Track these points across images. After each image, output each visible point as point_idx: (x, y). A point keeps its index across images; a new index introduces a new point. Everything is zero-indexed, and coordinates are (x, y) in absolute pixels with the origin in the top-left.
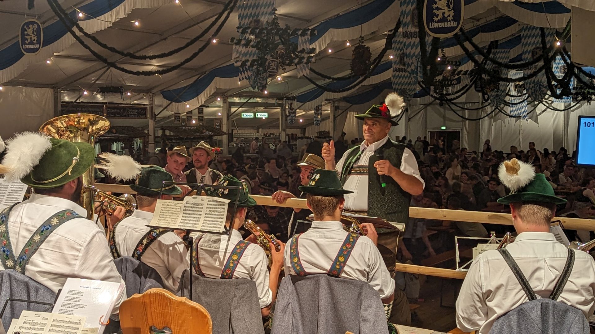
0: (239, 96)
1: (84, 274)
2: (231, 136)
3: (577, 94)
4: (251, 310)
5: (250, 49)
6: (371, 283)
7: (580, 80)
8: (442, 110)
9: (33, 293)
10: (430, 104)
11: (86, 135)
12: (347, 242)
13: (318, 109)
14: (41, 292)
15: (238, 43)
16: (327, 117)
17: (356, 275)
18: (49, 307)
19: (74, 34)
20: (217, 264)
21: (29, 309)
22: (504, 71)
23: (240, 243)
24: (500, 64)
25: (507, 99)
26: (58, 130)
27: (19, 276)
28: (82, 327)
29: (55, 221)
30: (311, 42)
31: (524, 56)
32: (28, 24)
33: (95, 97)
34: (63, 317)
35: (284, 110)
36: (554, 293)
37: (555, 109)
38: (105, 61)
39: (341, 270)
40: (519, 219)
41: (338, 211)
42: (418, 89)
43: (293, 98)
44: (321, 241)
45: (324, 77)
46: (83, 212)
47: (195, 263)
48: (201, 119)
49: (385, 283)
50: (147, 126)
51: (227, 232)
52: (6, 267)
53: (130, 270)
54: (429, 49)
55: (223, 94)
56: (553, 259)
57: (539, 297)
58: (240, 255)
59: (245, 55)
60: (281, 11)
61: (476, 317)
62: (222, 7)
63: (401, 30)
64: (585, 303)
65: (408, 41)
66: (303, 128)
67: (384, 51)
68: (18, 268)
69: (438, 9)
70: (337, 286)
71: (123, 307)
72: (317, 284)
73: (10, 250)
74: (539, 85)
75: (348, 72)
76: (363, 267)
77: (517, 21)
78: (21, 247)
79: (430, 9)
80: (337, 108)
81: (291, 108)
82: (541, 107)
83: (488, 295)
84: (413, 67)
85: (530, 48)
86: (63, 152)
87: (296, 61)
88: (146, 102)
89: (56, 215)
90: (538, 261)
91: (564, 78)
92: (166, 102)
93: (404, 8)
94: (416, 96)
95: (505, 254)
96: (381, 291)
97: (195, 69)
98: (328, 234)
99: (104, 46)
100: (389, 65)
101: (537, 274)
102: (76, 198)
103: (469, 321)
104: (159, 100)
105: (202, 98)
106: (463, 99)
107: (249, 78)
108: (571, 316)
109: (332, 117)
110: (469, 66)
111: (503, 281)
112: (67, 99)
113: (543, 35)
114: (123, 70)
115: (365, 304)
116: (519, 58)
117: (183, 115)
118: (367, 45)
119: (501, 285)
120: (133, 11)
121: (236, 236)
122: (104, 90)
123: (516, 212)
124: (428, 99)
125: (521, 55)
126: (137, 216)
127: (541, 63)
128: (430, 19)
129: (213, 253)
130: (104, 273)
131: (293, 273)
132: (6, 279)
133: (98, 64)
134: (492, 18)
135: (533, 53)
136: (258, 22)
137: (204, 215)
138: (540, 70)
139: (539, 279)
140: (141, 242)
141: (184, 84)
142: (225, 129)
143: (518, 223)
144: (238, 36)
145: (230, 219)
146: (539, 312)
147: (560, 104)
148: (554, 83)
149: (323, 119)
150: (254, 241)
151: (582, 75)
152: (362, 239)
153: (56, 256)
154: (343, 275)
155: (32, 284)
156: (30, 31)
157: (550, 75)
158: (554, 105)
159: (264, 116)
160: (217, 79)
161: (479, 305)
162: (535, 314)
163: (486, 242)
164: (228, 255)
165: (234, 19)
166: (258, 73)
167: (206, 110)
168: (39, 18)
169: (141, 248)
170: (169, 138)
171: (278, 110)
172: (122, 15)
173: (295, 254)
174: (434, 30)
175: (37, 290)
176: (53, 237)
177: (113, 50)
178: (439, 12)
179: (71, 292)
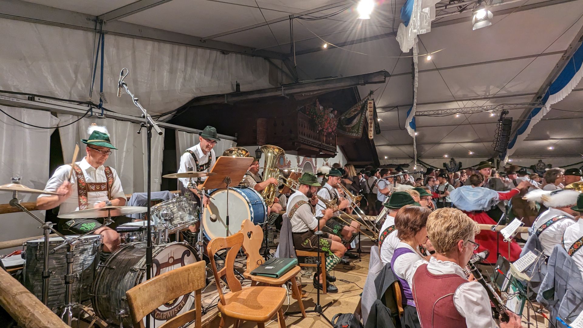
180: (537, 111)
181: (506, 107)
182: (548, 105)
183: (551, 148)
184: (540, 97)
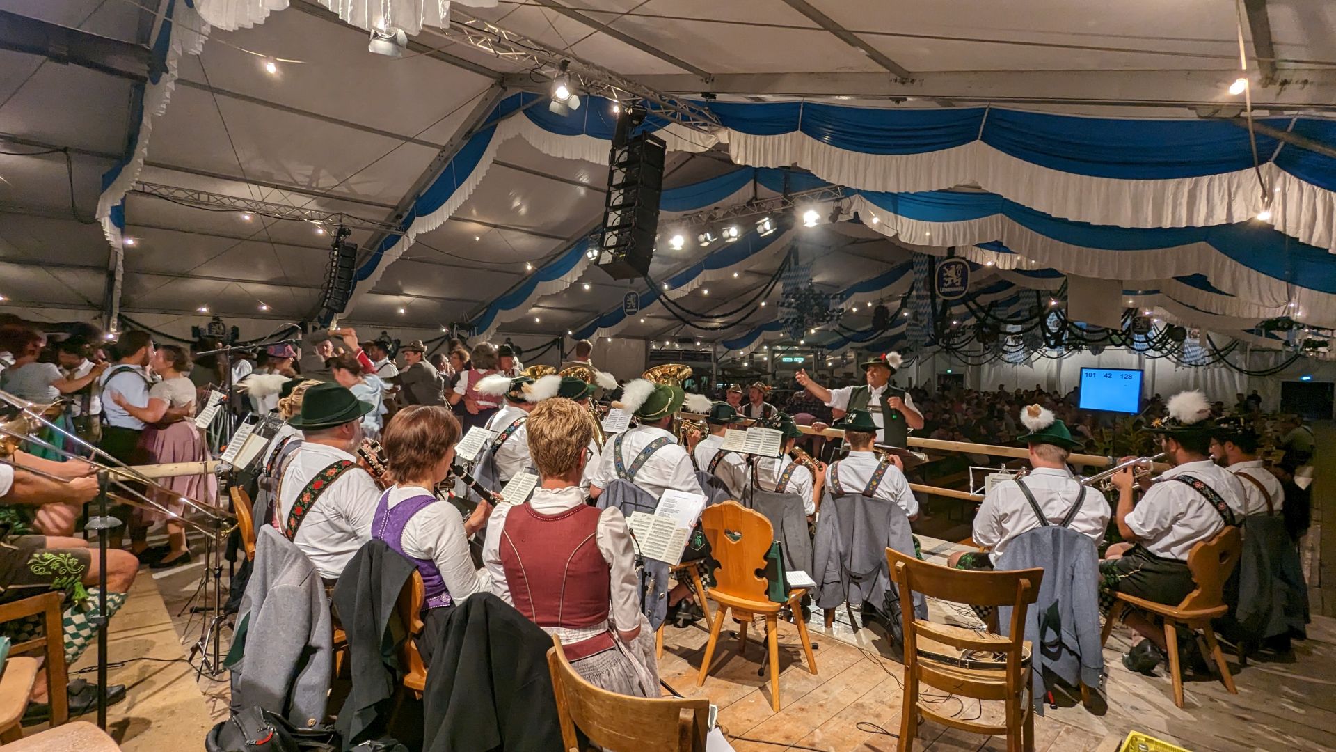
0: (781, 345)
1: (674, 487)
2: (774, 375)
3: (1069, 344)
4: (799, 518)
5: (791, 310)
6: (899, 504)
7: (1071, 333)
8: (948, 357)
9: (639, 498)
10: (938, 352)
11: (675, 380)
12: (879, 469)
13: (844, 355)
14: (645, 497)
15: (782, 305)
16: (851, 361)
17: (886, 497)
18: (652, 510)
19: (661, 300)
20: (772, 481)
21: (636, 510)
22: (1003, 325)
23: (790, 464)
24: (1001, 320)
25: (1005, 348)
26: (656, 377)
27: (629, 484)
28: (676, 527)
29: (654, 446)
30: (841, 302)
31: (1022, 314)
32: (629, 294)
33: (674, 346)
34: (662, 519)
35: (816, 356)
36: (1065, 521)
37: (1048, 357)
38: (682, 319)
39: (873, 492)
40: (1035, 455)
41: (871, 444)
42: (928, 339)
43: (824, 347)
44: (857, 468)
45: (849, 330)
46: (675, 439)
47: (755, 479)
48: (751, 362)
49: (910, 504)
50: (711, 368)
51: (781, 457)
52: (620, 477)
53: (705, 480)
54: (939, 309)
55: (770, 343)
56: (1066, 492)
57: (1051, 524)
58: (790, 475)
59: (788, 313)
60: (816, 280)
61: (991, 535)
62: (770, 278)
63: (914, 293)
64: (1095, 531)
65: (920, 302)
66: (831, 370)
67: (900, 310)
68: (629, 479)
69: (947, 277)
70: (870, 505)
71: (705, 513)
72: (853, 501)
73: (623, 465)
74: (1035, 337)
75: (870, 326)
76: (892, 490)
77: (1013, 285)
78: (631, 463)
79: (940, 277)
80: (859, 355)
81: (822, 354)
82: (1036, 355)
83: (1005, 517)
84: (925, 323)
85: (1027, 307)
86: (662, 394)
87: (828, 318)
88: (711, 350)
89: (655, 441)
90: (1051, 493)
91: (1059, 331)
92: (725, 350)
93: (917, 276)
94: (926, 345)
95: (1022, 484)
96: (907, 511)
97: (749, 325)
98: (863, 462)
99: (683, 309)
100: (904, 320)
101: (1050, 505)
102: (669, 428)
103: (985, 537)
104: (720, 348)
105: (753, 347)
106: (966, 348)
107: (790, 332)
108: (1080, 541)
109: (855, 362)
110: (972, 321)
111: (1019, 507)
112: (654, 347)
113: (1039, 297)
114: (695, 326)
115: (893, 520)
116: (1017, 314)
117: (738, 359)
118: (885, 305)
119: (1017, 510)
120: (704, 283)
121: (787, 460)
122: (681, 341)
123: (1035, 449)
124: (937, 348)
125: (1020, 311)
126: (711, 439)
127: (1037, 319)
128: (941, 285)
129: (769, 473)
130: (690, 487)
131: (833, 491)
132: (620, 485)
133: (678, 322)
134: (991, 283)
135: (1030, 310)
136: (798, 289)
137: (761, 444)
138: (1036, 325)
139: (1052, 509)
140: (714, 459)
141: (739, 336)
142: (769, 370)
143: (1035, 458)
144: (782, 300)
145: (783, 445)
146: (1050, 537)
147: (1054, 353)
148: (1048, 335)
149: (848, 363)
150: (800, 462)
151: (1073, 328)
152: (891, 468)
153: (655, 472)
154: (875, 495)
155: (638, 490)
156: (631, 299)
157: (1047, 329)
158: (1048, 353)
159: (800, 360)
160: (764, 332)
161: (996, 525)
162: (1047, 538)
163: (997, 472)
164: (781, 474)
165: (779, 287)
166: (797, 328)
167: (755, 355)
168: (637, 289)
169: (714, 463)
170: (727, 377)
171: (812, 356)
172: (696, 286)
173: (835, 477)
174: (944, 294)
175: (642, 495)
176: (654, 457)
177: (688, 312)
178: (949, 279)
179: (668, 500)
180: (393, 240)
181: (345, 221)
182: (413, 233)
183: (402, 311)
184: (399, 216)
